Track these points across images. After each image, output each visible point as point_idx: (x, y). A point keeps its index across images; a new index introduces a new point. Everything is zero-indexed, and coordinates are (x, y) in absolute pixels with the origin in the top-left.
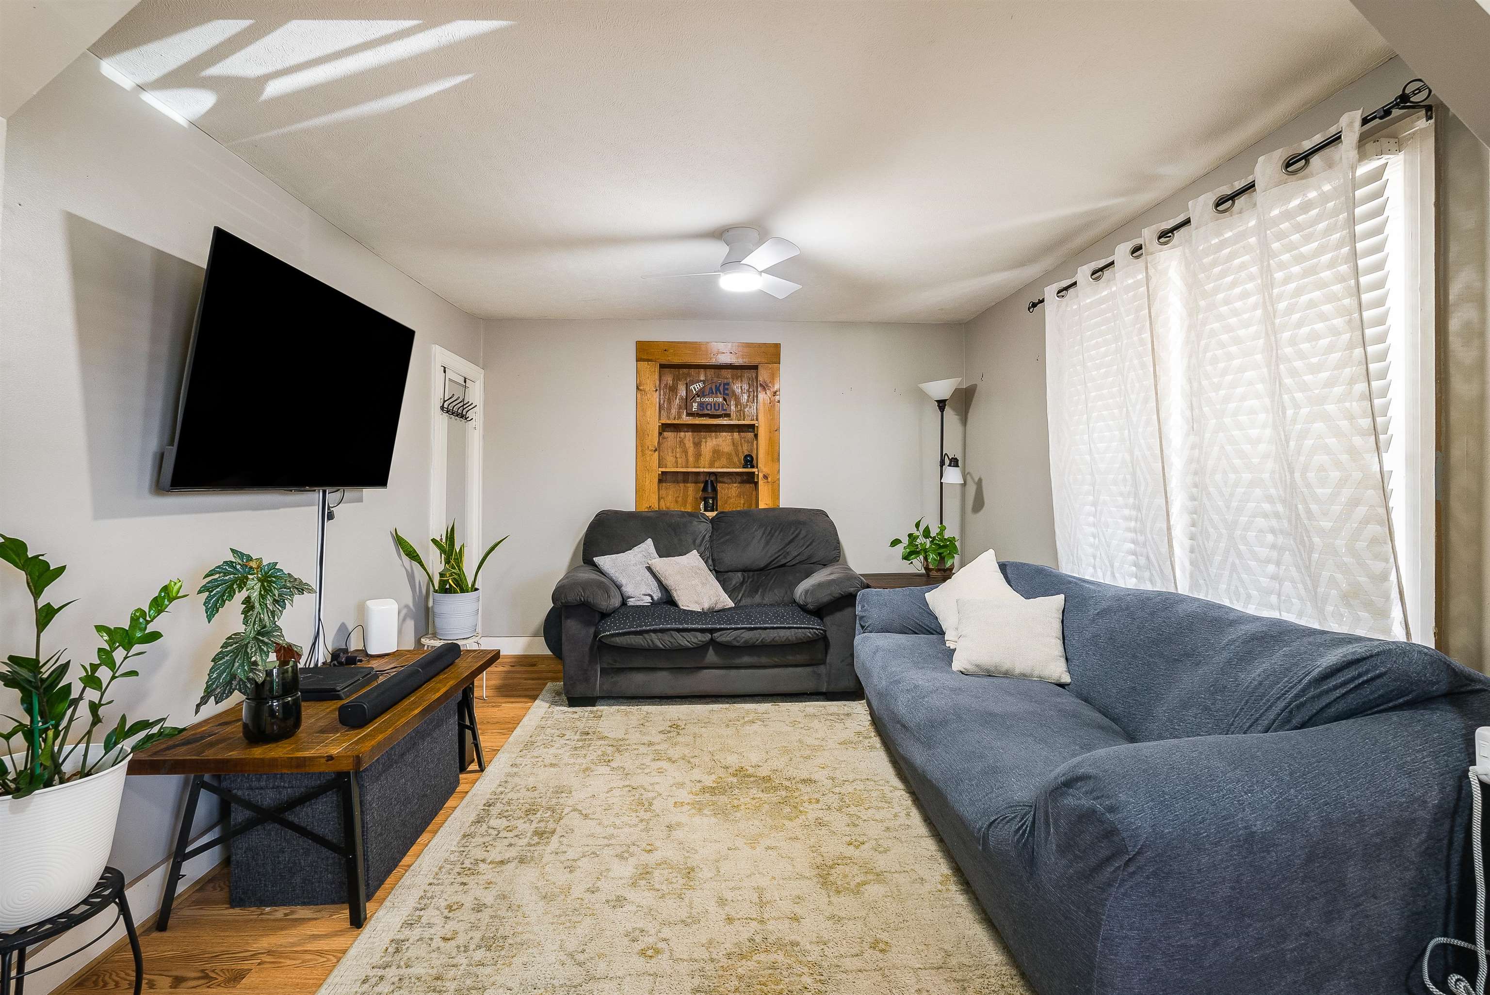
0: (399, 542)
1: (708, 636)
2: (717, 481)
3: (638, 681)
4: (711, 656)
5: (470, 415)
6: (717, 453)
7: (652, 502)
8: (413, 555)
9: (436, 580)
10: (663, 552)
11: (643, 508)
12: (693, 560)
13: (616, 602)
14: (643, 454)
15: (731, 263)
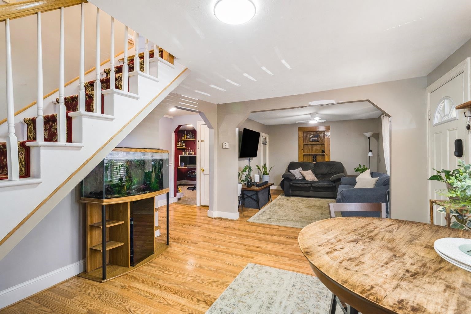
0: (257, 166)
1: (311, 185)
2: (316, 156)
3: (297, 193)
4: (312, 189)
5: (266, 144)
6: (316, 150)
7: (302, 160)
8: (259, 168)
9: (263, 173)
10: (303, 169)
11: (300, 161)
12: (310, 171)
13: (294, 178)
14: (300, 150)
15: (312, 119)
